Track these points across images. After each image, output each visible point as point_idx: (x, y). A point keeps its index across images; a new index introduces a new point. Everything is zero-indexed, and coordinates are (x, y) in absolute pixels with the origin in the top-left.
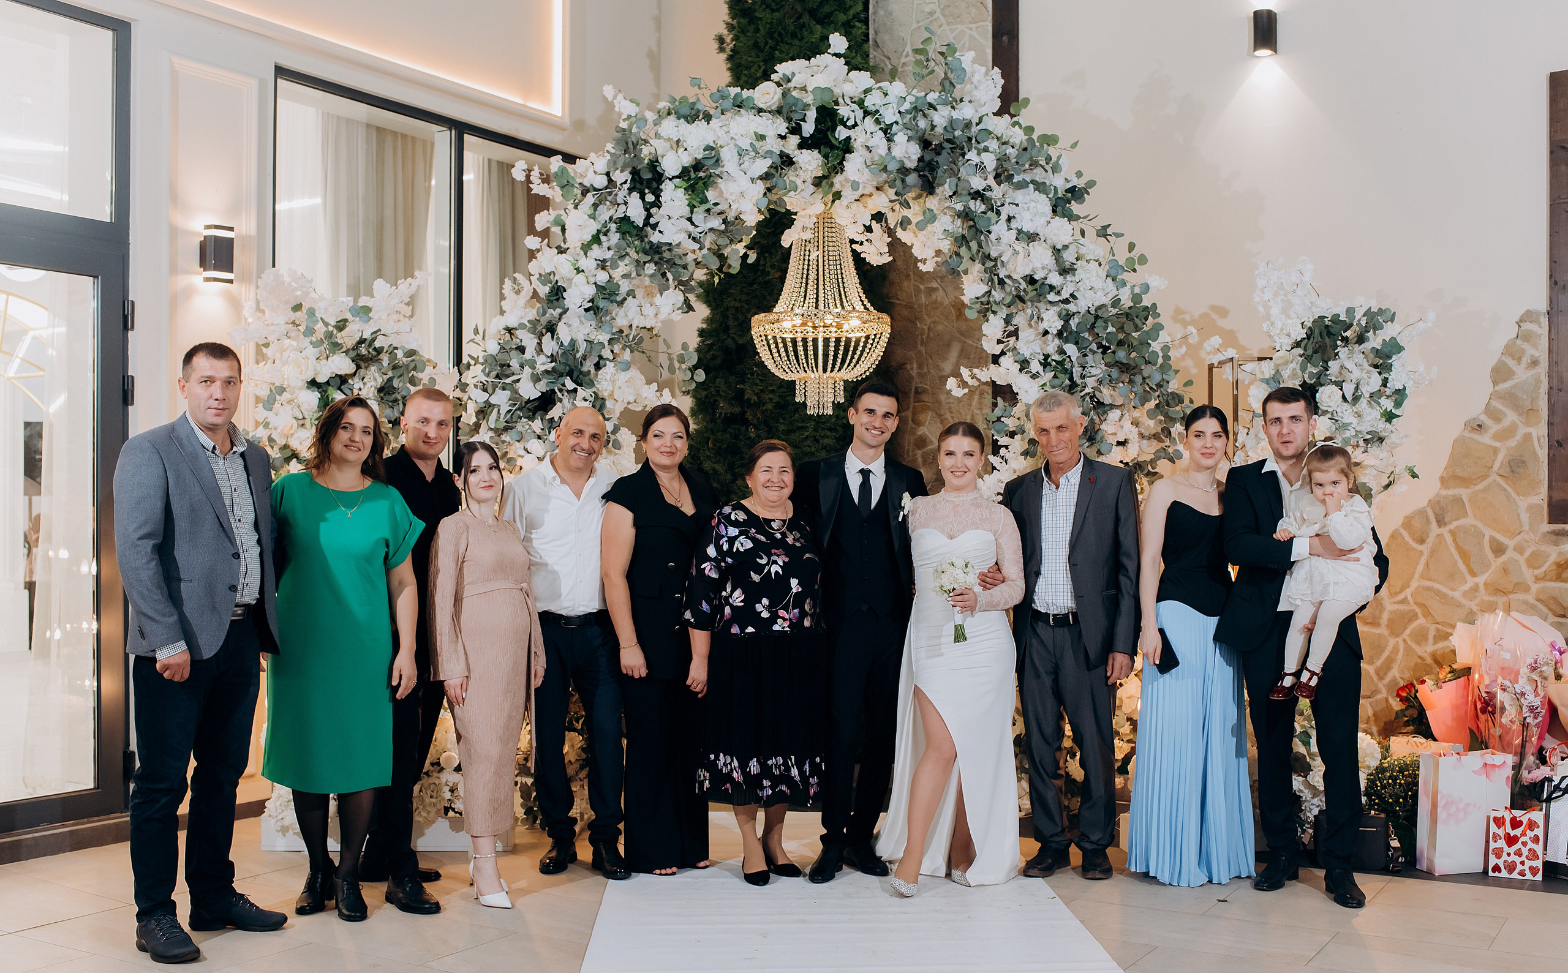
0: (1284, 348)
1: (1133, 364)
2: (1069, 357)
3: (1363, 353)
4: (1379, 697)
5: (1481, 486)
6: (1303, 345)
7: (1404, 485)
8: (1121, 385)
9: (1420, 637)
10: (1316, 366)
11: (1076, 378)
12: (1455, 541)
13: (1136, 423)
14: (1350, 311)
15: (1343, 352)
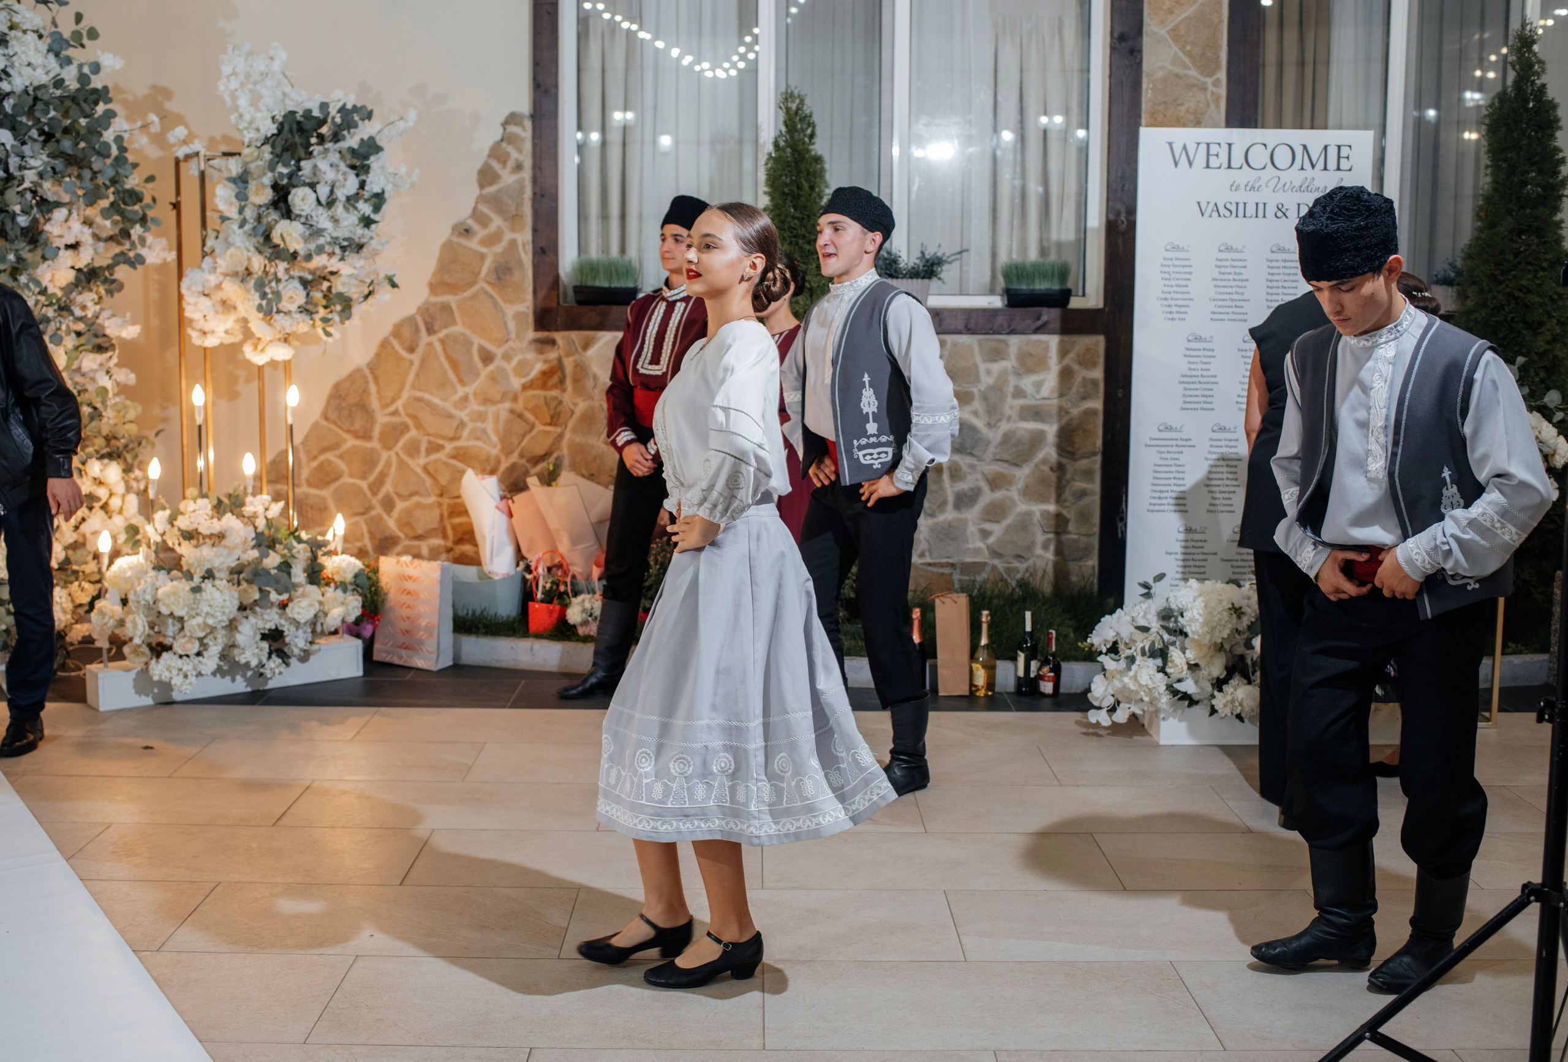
0: (254, 144)
1: (80, 155)
3: (340, 152)
4: (373, 513)
5: (469, 293)
6: (271, 141)
7: (385, 295)
8: (67, 179)
9: (413, 449)
10: (286, 165)
11: (12, 170)
12: (444, 350)
13: (88, 222)
14: (324, 106)
15: (316, 149)
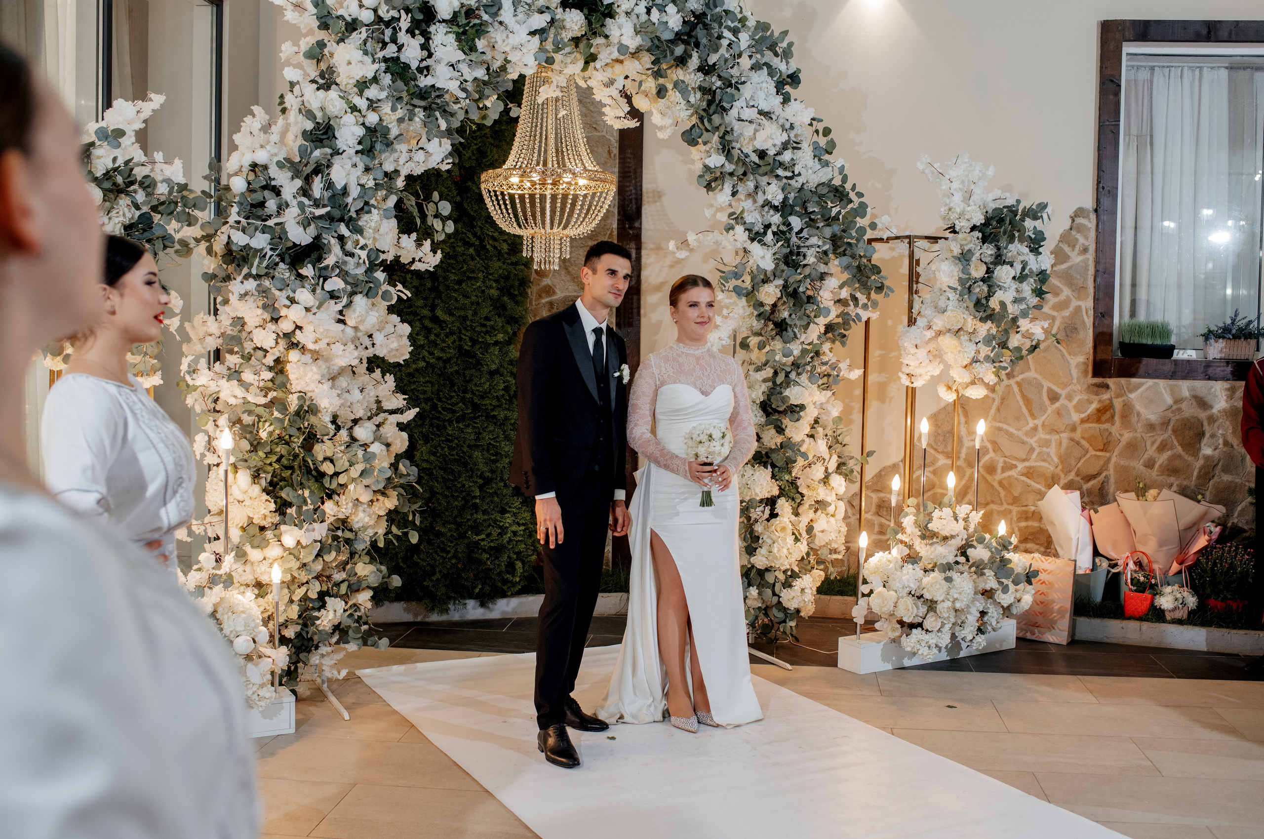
0: (963, 230)
2: (791, 229)
6: (978, 229)
9: (991, 468)
12: (1021, 391)
14: (1018, 201)
